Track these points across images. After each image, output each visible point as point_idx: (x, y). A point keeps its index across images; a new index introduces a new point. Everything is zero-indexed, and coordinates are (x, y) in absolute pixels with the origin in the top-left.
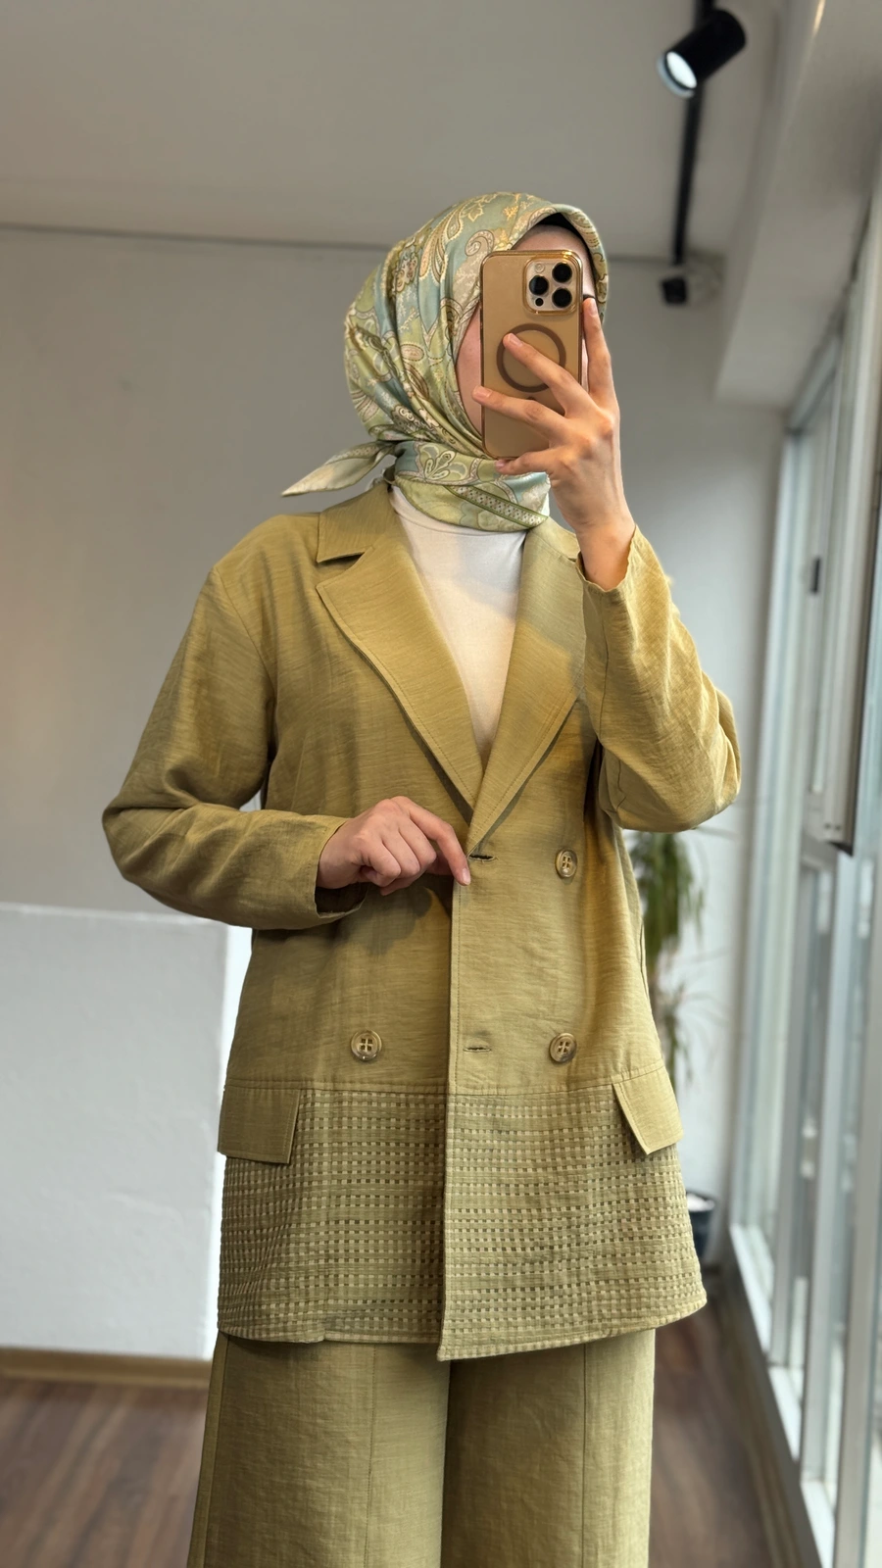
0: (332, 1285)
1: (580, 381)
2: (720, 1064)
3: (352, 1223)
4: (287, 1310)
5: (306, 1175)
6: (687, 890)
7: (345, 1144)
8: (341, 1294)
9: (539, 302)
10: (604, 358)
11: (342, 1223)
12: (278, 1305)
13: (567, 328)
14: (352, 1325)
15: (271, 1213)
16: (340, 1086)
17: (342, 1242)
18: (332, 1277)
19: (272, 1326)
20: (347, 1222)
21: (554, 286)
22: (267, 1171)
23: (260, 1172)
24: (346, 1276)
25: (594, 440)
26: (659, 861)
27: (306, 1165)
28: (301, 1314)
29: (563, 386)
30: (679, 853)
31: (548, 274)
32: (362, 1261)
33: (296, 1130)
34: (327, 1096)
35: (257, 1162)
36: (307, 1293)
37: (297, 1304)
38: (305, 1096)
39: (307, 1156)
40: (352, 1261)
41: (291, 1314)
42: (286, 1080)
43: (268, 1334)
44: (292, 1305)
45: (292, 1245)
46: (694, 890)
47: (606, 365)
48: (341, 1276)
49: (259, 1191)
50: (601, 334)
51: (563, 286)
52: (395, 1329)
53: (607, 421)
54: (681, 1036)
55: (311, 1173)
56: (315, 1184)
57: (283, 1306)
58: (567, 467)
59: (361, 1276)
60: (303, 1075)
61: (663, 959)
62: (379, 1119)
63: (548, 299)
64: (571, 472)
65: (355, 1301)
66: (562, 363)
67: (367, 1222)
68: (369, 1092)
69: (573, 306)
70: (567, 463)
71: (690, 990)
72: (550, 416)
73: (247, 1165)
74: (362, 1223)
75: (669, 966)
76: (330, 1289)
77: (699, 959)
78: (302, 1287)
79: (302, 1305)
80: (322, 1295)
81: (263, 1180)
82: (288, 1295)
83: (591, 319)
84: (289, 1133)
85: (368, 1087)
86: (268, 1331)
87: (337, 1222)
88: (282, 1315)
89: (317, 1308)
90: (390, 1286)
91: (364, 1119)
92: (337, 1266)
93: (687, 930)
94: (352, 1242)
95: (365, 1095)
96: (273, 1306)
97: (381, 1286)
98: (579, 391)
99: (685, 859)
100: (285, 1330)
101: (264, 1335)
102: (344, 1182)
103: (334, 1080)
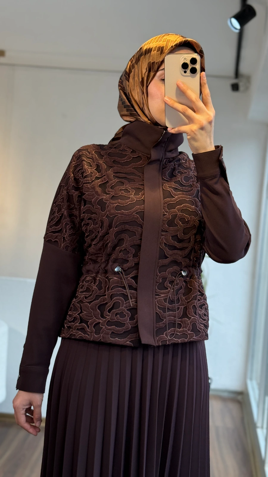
9: (185, 72)
10: (208, 94)
21: (190, 67)
25: (205, 122)
31: (188, 62)
50: (207, 85)
51: (194, 66)
53: (210, 116)
58: (193, 132)
63: (188, 71)
64: (195, 134)
70: (193, 130)
72: (190, 112)
83: (204, 79)
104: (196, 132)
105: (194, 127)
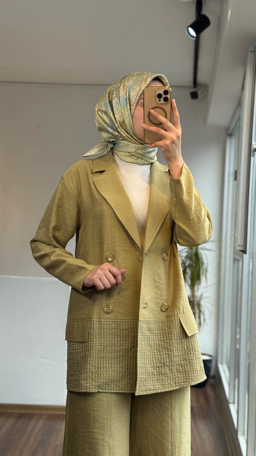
0: (99, 376)
1: (171, 122)
2: (213, 317)
3: (105, 358)
4: (87, 383)
5: (92, 345)
6: (202, 267)
7: (103, 336)
8: (102, 378)
9: (160, 101)
10: (178, 116)
11: (102, 358)
12: (84, 382)
13: (167, 108)
14: (105, 387)
15: (82, 356)
16: (101, 320)
17: (102, 364)
18: (99, 373)
19: (83, 388)
20: (103, 358)
21: (164, 96)
22: (81, 345)
23: (79, 345)
24: (103, 373)
25: (175, 138)
26: (194, 258)
27: (92, 342)
28: (91, 384)
29: (166, 123)
30: (200, 256)
31: (162, 93)
32: (107, 369)
33: (89, 332)
34: (97, 323)
35: (78, 342)
36: (92, 378)
37: (90, 381)
38: (91, 323)
39: (92, 340)
40: (105, 369)
41: (88, 384)
42: (86, 319)
43: (82, 390)
44: (88, 382)
45: (88, 365)
46: (204, 267)
47: (178, 117)
48: (102, 373)
49: (78, 350)
50: (177, 109)
51: (166, 96)
52: (118, 388)
53: (178, 133)
54: (202, 309)
55: (93, 344)
56: (94, 347)
57: (85, 382)
58: (167, 145)
59: (108, 373)
60: (90, 317)
61: (196, 287)
62: (112, 329)
63: (162, 100)
65: (106, 380)
66: (166, 117)
67: (109, 358)
68: (109, 322)
69: (169, 101)
70: (167, 144)
71: (204, 296)
72: (163, 132)
73: (75, 343)
74: (107, 358)
75: (198, 289)
76: (99, 377)
77: (206, 287)
78: (91, 376)
79: (91, 381)
80: (97, 379)
81: (80, 347)
82: (87, 379)
83: (174, 105)
84: (87, 333)
85: (109, 320)
86: (82, 389)
87: (101, 358)
88: (85, 385)
89: (95, 382)
90: (116, 376)
91: (108, 329)
92: (101, 370)
93: (203, 279)
94: (105, 364)
95: (108, 323)
96: (83, 382)
97: (113, 376)
98: (171, 125)
99: (202, 258)
100: (86, 389)
101: (81, 391)
102: (103, 347)
103: (99, 318)
104: (169, 146)
105: (168, 142)
